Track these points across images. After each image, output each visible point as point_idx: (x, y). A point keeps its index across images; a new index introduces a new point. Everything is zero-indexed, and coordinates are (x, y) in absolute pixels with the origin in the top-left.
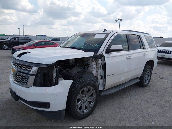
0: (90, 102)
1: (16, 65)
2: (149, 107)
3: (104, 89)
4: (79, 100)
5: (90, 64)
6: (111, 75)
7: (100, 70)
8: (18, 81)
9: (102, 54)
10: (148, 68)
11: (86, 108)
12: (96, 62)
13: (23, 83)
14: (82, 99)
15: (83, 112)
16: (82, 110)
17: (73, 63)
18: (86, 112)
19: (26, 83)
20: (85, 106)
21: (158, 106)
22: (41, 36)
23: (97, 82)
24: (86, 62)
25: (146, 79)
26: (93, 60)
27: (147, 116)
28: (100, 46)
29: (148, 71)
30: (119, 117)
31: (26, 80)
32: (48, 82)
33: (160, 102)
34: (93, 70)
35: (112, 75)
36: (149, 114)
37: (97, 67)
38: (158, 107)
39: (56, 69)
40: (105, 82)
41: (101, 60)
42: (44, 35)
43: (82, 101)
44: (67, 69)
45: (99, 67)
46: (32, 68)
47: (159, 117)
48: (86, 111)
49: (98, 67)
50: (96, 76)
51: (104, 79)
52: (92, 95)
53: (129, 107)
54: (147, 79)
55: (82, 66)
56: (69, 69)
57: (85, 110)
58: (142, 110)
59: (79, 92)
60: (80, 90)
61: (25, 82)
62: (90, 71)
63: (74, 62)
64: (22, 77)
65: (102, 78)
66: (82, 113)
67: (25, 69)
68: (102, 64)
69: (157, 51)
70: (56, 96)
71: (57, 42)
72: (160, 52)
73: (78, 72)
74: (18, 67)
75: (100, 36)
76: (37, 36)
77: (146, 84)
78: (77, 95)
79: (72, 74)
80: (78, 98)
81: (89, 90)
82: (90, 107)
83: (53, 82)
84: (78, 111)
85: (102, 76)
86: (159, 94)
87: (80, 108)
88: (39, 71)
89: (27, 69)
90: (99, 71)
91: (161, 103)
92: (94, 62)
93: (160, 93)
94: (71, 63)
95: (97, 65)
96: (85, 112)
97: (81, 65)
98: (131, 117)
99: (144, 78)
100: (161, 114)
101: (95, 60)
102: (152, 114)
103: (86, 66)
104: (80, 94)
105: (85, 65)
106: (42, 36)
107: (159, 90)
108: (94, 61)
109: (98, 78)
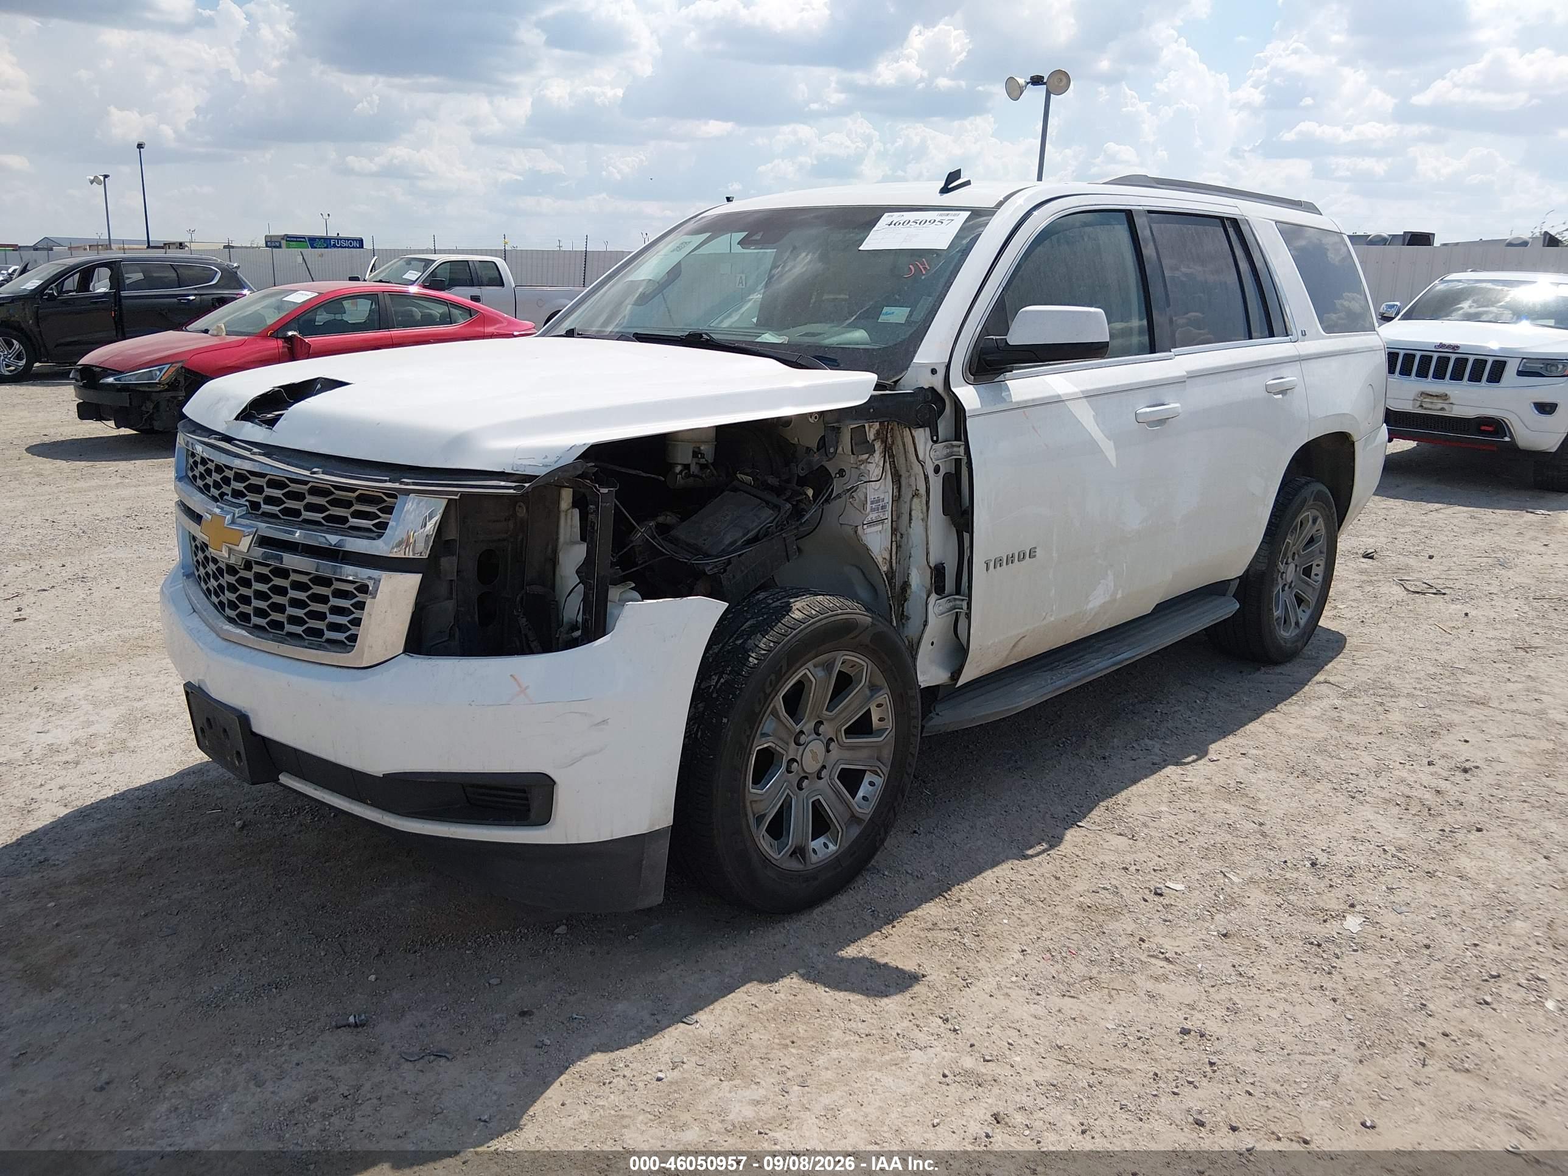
0: (851, 779)
1: (237, 494)
2: (1316, 809)
3: (956, 675)
4: (767, 761)
5: (841, 473)
6: (1010, 559)
7: (925, 520)
8: (263, 622)
9: (940, 388)
10: (1305, 501)
11: (821, 825)
12: (888, 452)
13: (319, 633)
14: (792, 751)
15: (800, 852)
16: (792, 841)
17: (703, 467)
18: (822, 853)
19: (341, 636)
20: (817, 806)
21: (1387, 801)
22: (313, 242)
23: (903, 617)
24: (816, 457)
25: (1287, 597)
26: (871, 436)
27: (1304, 876)
28: (919, 316)
29: (1309, 530)
30: (1080, 886)
31: (338, 611)
32: (523, 621)
33: (1405, 774)
34: (871, 523)
35: (1022, 557)
36: (1323, 859)
37: (897, 499)
38: (1396, 810)
39: (576, 512)
40: (962, 621)
41: (934, 432)
42: (338, 239)
43: (789, 771)
44: (661, 519)
45: (916, 494)
46: (389, 510)
47: (1404, 883)
48: (822, 849)
49: (907, 494)
50: (891, 574)
51: (958, 592)
52: (862, 727)
53: (1156, 817)
54: (1300, 600)
55: (778, 491)
56: (669, 519)
57: (817, 844)
58: (1264, 835)
59: (767, 698)
60: (780, 677)
61: (335, 627)
62: (850, 530)
63: (710, 457)
64: (298, 586)
65: (938, 586)
66: (794, 865)
67: (329, 518)
68: (937, 470)
69: (1382, 359)
70: (604, 722)
71: (476, 299)
72: (1406, 372)
73: (756, 539)
74: (255, 506)
75: (912, 229)
76: (273, 243)
77: (1287, 634)
78: (753, 720)
79: (707, 555)
80: (761, 744)
81: (844, 683)
82: (854, 819)
83: (560, 624)
84: (765, 843)
85: (938, 572)
86: (1395, 716)
87: (778, 828)
88: (452, 534)
89: (344, 520)
90: (917, 527)
91: (1411, 779)
92: (877, 456)
93: (1403, 702)
94: (687, 467)
95: (897, 478)
96: (814, 858)
97: (772, 480)
98: (1180, 887)
99: (1274, 582)
100: (1413, 859)
101: (884, 441)
102: (1339, 858)
103: (810, 492)
104: (775, 713)
105: (803, 482)
106: (326, 242)
107: (1396, 681)
108: (878, 445)
109: (906, 585)
